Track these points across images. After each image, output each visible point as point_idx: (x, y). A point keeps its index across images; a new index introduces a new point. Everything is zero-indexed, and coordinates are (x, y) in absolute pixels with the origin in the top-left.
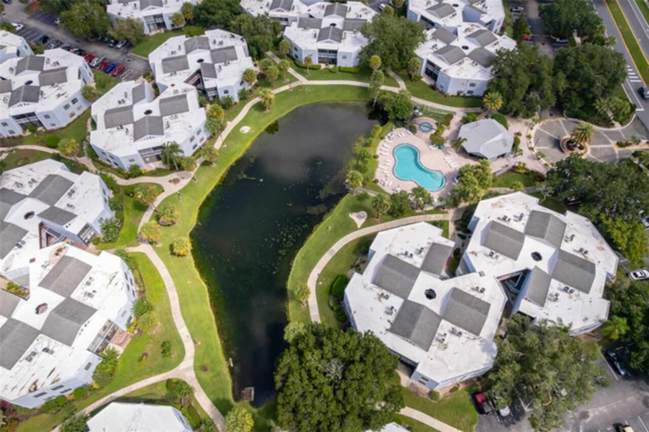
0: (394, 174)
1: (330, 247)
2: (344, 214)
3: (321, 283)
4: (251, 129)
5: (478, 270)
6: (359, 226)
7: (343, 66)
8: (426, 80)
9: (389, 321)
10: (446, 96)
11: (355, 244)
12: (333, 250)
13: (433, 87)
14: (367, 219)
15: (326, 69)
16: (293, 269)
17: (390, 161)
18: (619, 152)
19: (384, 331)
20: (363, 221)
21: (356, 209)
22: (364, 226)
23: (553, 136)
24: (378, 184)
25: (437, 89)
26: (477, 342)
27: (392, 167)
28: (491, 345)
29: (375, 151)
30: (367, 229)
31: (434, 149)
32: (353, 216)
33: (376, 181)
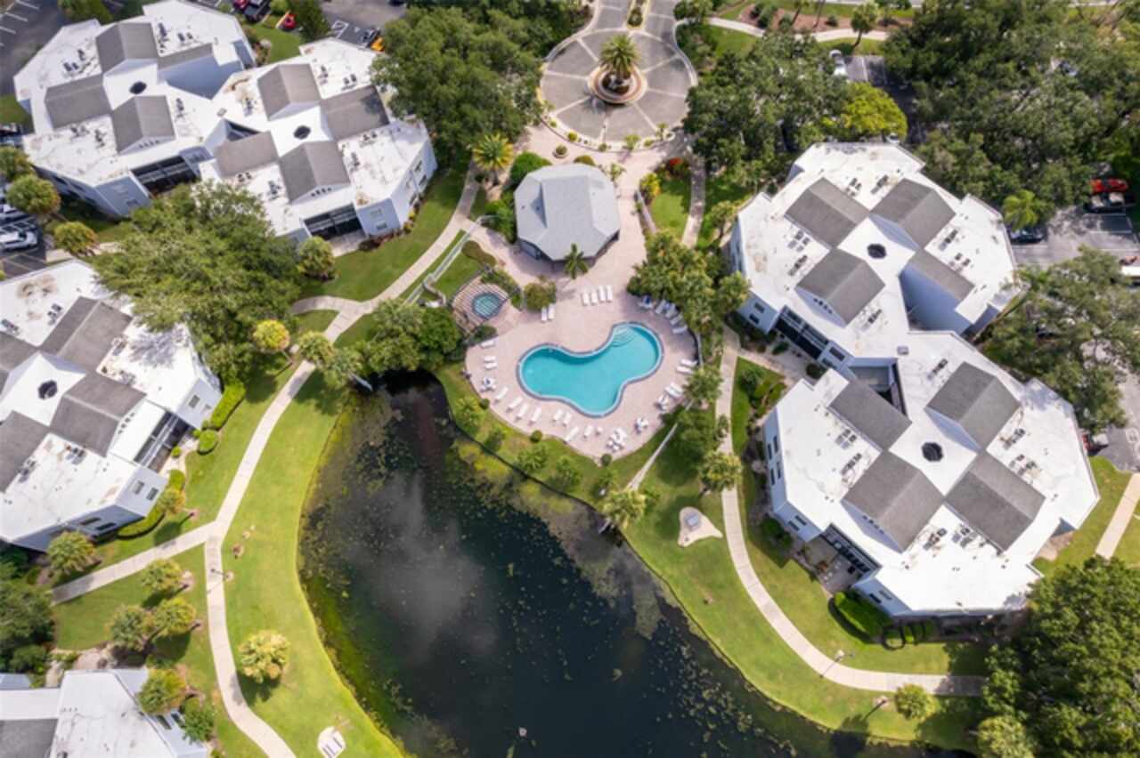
0: (599, 417)
1: (757, 610)
2: (678, 556)
3: (841, 653)
4: (336, 723)
5: (895, 355)
6: (718, 534)
7: (207, 416)
8: (338, 250)
9: (982, 545)
10: (407, 231)
11: (759, 555)
12: (767, 606)
13: (371, 244)
14: (703, 511)
15: (188, 463)
16: (792, 706)
17: (561, 412)
18: (648, 30)
19: (1000, 561)
20: (705, 520)
21: (669, 526)
22: (719, 522)
23: (581, 101)
24: (615, 457)
25: (381, 239)
26: (1027, 410)
27: (576, 414)
28: (1032, 392)
29: (520, 435)
30: (726, 518)
31: (551, 312)
32: (688, 538)
33: (606, 460)
